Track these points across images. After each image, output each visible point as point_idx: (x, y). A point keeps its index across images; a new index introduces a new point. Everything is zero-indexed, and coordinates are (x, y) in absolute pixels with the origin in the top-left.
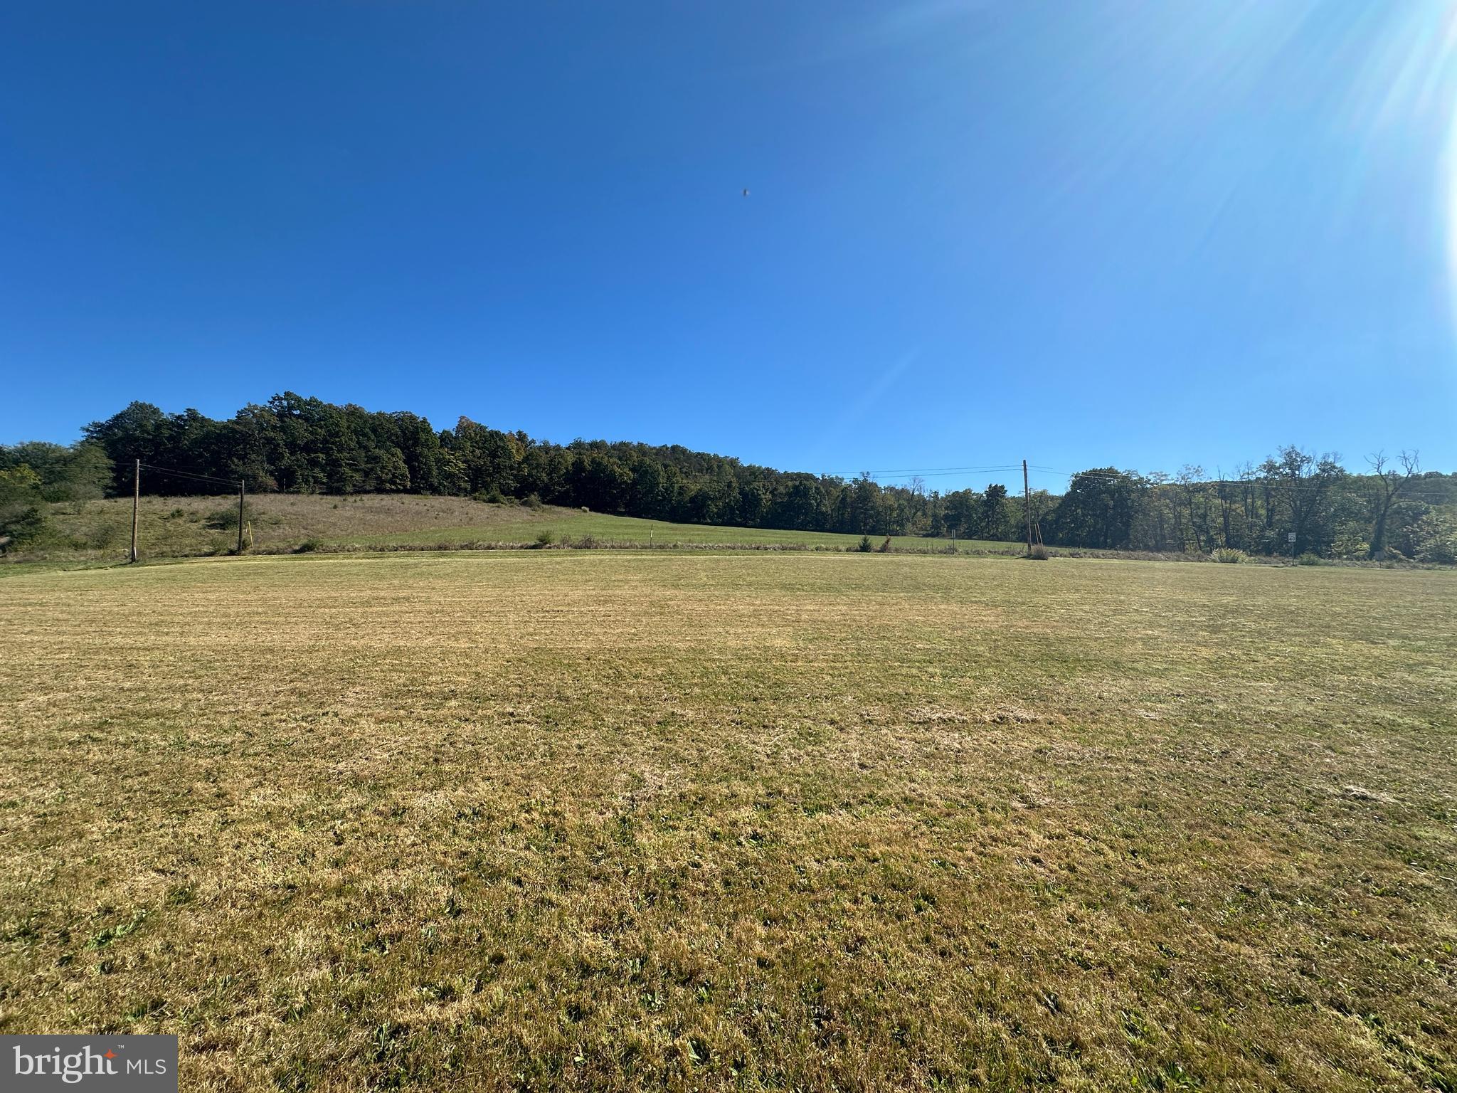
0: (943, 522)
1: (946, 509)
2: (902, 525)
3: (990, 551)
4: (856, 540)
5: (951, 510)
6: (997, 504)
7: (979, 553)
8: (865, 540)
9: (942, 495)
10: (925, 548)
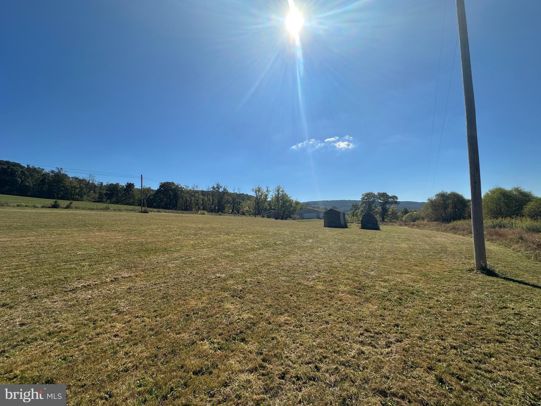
0: (104, 196)
1: (106, 190)
2: (81, 196)
3: (125, 210)
4: (51, 202)
5: (109, 191)
6: (130, 190)
7: (120, 210)
8: (56, 202)
9: (104, 184)
10: (93, 208)
